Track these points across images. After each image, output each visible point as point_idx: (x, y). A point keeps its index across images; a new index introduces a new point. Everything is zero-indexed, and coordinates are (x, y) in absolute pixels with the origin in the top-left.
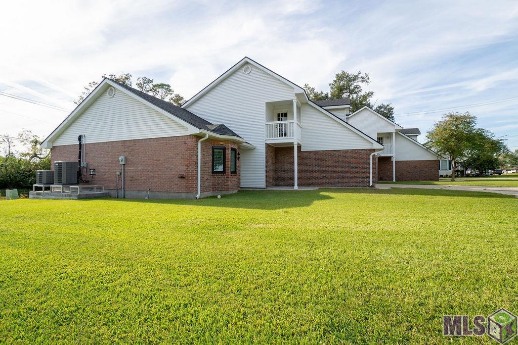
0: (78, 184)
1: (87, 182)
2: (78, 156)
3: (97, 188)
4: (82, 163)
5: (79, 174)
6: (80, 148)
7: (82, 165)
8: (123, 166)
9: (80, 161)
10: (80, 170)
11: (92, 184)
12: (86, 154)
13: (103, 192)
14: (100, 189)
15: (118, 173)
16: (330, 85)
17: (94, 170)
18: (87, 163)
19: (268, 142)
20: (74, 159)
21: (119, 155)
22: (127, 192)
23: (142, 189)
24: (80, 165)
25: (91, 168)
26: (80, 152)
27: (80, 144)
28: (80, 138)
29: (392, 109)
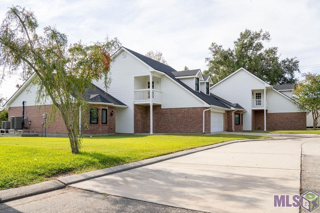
0: (22, 129)
1: (27, 128)
2: (22, 113)
3: (32, 132)
4: (24, 117)
5: (23, 123)
6: (24, 109)
7: (24, 119)
8: (44, 119)
9: (23, 116)
10: (23, 122)
11: (29, 129)
12: (27, 112)
13: (35, 134)
14: (34, 132)
15: (42, 123)
16: (235, 42)
17: (30, 122)
18: (27, 118)
19: (136, 103)
20: (20, 115)
21: (43, 113)
22: (47, 134)
23: (54, 132)
24: (23, 118)
25: (29, 120)
26: (23, 111)
27: (24, 106)
28: (24, 102)
29: (298, 62)
